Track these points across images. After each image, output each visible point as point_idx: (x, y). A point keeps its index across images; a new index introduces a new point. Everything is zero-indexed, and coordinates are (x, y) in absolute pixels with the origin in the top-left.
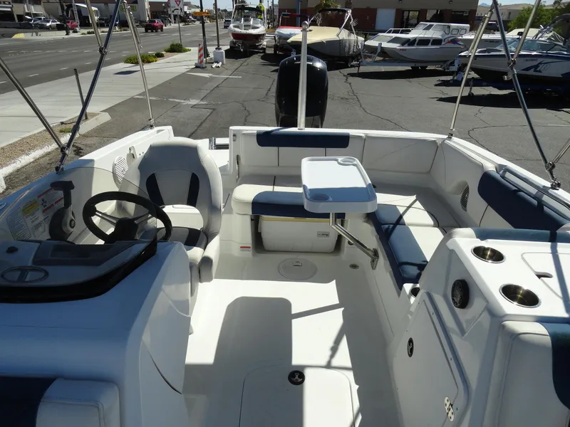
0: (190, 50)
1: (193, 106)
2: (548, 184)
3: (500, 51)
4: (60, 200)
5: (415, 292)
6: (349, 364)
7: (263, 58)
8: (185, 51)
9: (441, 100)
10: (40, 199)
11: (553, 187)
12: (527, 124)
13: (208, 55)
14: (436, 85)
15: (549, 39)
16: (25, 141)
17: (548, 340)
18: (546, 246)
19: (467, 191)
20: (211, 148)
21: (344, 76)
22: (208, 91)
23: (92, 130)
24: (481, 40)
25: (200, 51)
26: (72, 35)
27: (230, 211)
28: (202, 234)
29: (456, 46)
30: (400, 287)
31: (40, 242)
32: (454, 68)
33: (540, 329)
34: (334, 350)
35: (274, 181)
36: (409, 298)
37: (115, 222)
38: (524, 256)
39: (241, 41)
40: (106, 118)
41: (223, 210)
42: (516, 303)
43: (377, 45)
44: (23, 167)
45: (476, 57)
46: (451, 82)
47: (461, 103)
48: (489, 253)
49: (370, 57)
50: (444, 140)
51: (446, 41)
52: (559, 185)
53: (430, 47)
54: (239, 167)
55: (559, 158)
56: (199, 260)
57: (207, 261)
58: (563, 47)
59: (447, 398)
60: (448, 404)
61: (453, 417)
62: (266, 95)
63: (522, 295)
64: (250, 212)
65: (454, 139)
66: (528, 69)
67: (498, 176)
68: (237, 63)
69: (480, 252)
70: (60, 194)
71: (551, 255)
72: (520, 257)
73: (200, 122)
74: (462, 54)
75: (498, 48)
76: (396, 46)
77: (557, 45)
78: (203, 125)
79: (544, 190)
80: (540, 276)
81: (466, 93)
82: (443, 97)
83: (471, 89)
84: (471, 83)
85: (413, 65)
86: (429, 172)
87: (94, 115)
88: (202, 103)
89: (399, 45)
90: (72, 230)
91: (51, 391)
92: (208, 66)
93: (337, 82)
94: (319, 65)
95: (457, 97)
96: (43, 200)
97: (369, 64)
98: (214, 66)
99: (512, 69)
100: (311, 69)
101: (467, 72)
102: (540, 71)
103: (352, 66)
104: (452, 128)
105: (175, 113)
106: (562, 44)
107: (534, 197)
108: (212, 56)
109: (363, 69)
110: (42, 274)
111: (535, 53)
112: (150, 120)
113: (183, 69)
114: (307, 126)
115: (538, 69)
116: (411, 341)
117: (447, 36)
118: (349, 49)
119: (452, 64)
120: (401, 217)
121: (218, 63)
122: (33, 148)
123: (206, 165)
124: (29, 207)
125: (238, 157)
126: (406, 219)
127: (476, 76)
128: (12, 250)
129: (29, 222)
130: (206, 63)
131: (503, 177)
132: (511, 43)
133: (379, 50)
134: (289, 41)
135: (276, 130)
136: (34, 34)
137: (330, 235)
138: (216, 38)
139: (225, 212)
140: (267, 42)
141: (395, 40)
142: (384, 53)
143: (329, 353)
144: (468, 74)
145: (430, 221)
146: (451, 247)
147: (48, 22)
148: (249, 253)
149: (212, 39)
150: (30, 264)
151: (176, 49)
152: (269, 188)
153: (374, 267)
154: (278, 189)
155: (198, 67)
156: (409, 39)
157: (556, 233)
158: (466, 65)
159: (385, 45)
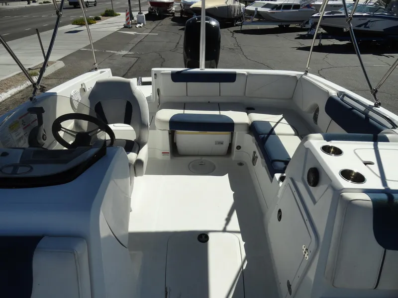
0: (120, 15)
1: (124, 56)
2: (373, 104)
3: (341, 13)
4: (34, 121)
5: (282, 179)
6: (238, 229)
7: (173, 20)
8: (116, 15)
9: (299, 49)
10: (21, 120)
11: (376, 106)
12: (360, 65)
13: (133, 18)
14: (296, 38)
15: (375, 4)
16: (3, 82)
17: (370, 204)
18: (370, 145)
19: (317, 110)
20: (138, 84)
21: (231, 32)
22: (134, 45)
23: (51, 74)
24: (327, 5)
25: (127, 15)
26: (32, 4)
27: (154, 128)
28: (135, 143)
29: (310, 9)
30: (272, 176)
31: (24, 148)
32: (309, 26)
33: (365, 197)
34: (228, 220)
35: (184, 106)
36: (279, 183)
37: (75, 135)
38: (356, 151)
39: (156, 8)
40: (61, 65)
41: (149, 126)
42: (350, 181)
43: (254, 10)
44: (3, 101)
45: (324, 17)
46: (307, 36)
47: (313, 51)
48: (332, 150)
49: (249, 19)
50: (302, 75)
51: (303, 6)
52: (380, 104)
53: (292, 10)
54: (159, 96)
55: (380, 86)
56: (134, 161)
57: (139, 162)
58: (385, 10)
59: (304, 246)
60: (305, 249)
61: (308, 257)
62: (176, 46)
63: (353, 176)
64: (168, 128)
65: (309, 74)
66: (360, 26)
67: (339, 99)
68: (154, 24)
69: (326, 149)
70: (35, 116)
71: (373, 150)
72: (353, 152)
73: (129, 67)
74: (314, 15)
75: (339, 11)
76: (268, 10)
77: (380, 8)
78: (132, 69)
79: (370, 108)
80: (366, 164)
81: (317, 44)
82: (301, 46)
83: (320, 41)
84: (320, 36)
85: (280, 24)
86: (292, 98)
87: (52, 63)
88: (130, 53)
89: (269, 9)
90: (44, 142)
91: (41, 244)
92: (134, 26)
93: (226, 37)
94: (214, 23)
95: (310, 47)
96: (23, 121)
97: (249, 23)
98: (137, 27)
99: (349, 23)
100: (208, 26)
101: (317, 28)
102: (368, 27)
103: (237, 25)
104: (307, 67)
105: (111, 61)
106: (384, 7)
107: (363, 113)
108: (135, 18)
109: (244, 27)
110: (29, 169)
111: (365, 14)
112: (95, 64)
113: (115, 29)
114: (206, 67)
115: (367, 26)
116: (280, 211)
117: (303, 3)
118: (234, 12)
119: (307, 23)
120: (273, 129)
121: (140, 24)
122: (10, 87)
123: (136, 95)
124: (13, 126)
125: (158, 90)
126: (276, 130)
127: (324, 31)
128: (5, 154)
129: (14, 137)
130: (132, 24)
131: (342, 100)
132: (349, 7)
133: (256, 13)
134: (191, 7)
135: (184, 70)
136: (4, 4)
137: (224, 143)
138: (139, 6)
139: (151, 129)
140: (175, 8)
141: (267, 6)
142: (259, 15)
143: (224, 222)
144: (318, 30)
145: (292, 132)
146: (307, 147)
148: (168, 157)
149: (135, 6)
150: (18, 162)
151: (110, 14)
152: (181, 112)
153: (254, 164)
154: (187, 112)
155: (126, 27)
156: (277, 5)
157: (377, 136)
158: (317, 23)
159: (260, 9)
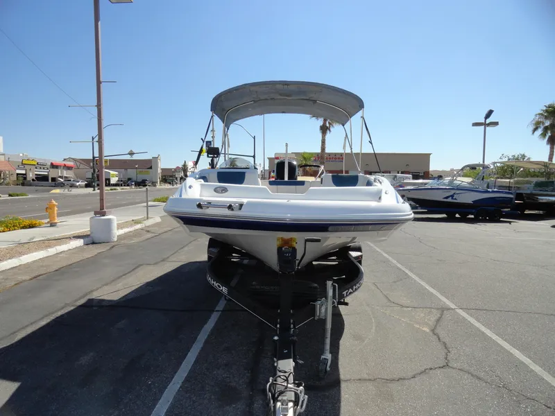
45: (409, 190)
102: (455, 199)
147: (78, 182)
